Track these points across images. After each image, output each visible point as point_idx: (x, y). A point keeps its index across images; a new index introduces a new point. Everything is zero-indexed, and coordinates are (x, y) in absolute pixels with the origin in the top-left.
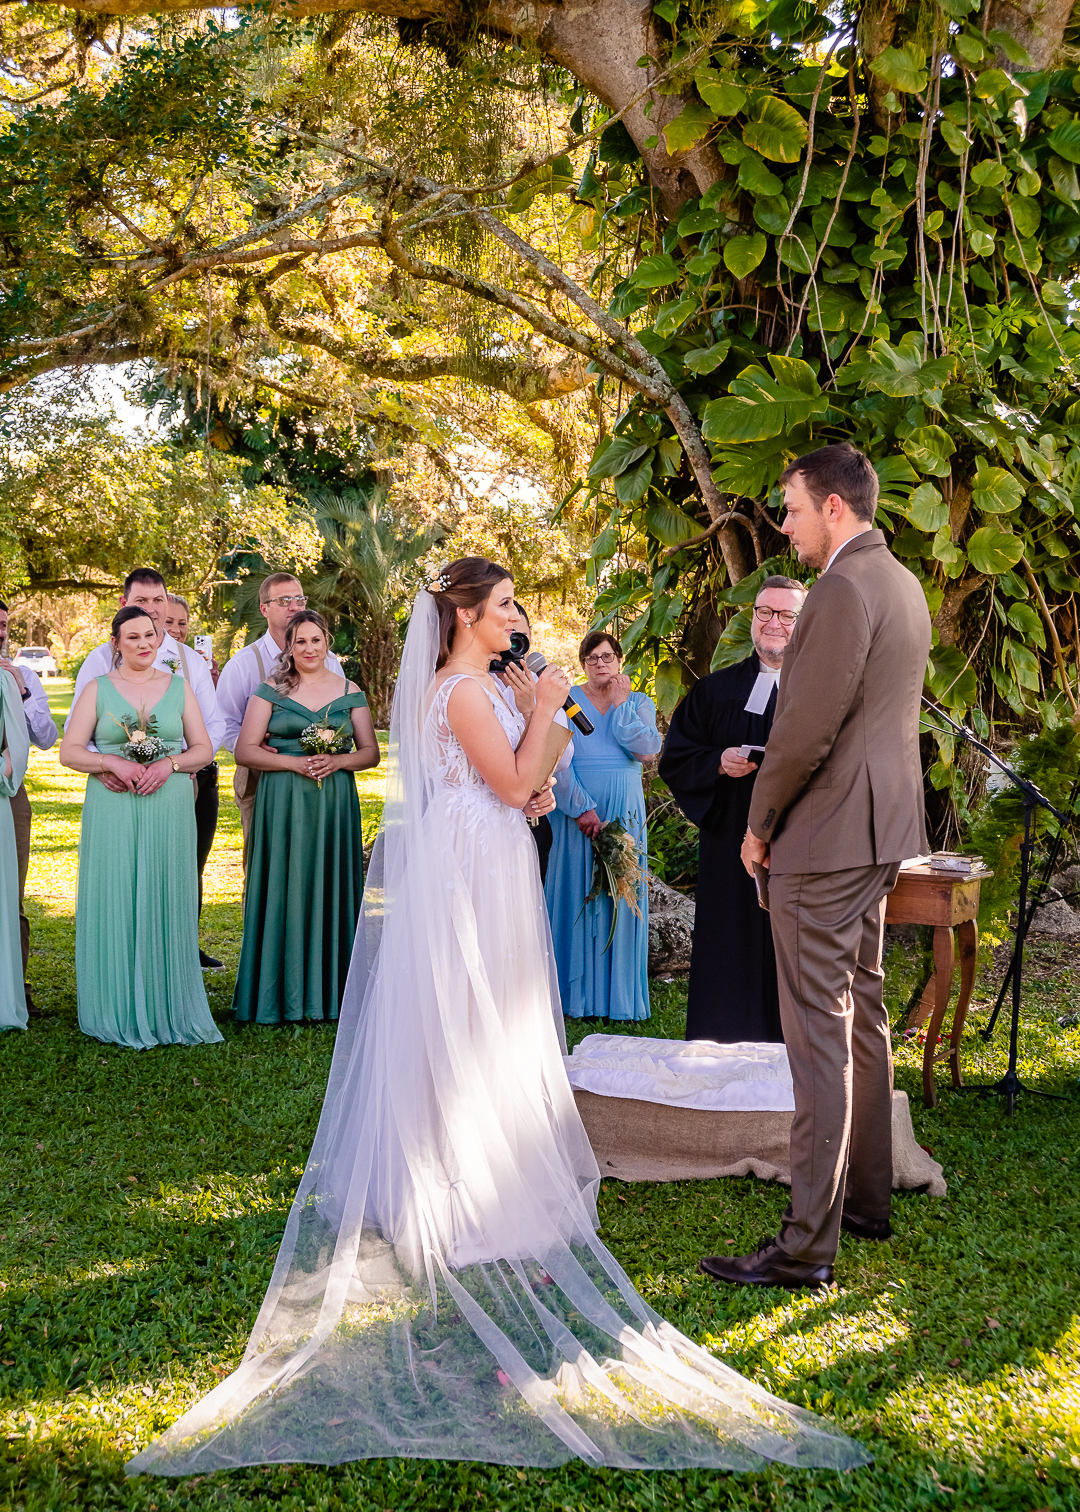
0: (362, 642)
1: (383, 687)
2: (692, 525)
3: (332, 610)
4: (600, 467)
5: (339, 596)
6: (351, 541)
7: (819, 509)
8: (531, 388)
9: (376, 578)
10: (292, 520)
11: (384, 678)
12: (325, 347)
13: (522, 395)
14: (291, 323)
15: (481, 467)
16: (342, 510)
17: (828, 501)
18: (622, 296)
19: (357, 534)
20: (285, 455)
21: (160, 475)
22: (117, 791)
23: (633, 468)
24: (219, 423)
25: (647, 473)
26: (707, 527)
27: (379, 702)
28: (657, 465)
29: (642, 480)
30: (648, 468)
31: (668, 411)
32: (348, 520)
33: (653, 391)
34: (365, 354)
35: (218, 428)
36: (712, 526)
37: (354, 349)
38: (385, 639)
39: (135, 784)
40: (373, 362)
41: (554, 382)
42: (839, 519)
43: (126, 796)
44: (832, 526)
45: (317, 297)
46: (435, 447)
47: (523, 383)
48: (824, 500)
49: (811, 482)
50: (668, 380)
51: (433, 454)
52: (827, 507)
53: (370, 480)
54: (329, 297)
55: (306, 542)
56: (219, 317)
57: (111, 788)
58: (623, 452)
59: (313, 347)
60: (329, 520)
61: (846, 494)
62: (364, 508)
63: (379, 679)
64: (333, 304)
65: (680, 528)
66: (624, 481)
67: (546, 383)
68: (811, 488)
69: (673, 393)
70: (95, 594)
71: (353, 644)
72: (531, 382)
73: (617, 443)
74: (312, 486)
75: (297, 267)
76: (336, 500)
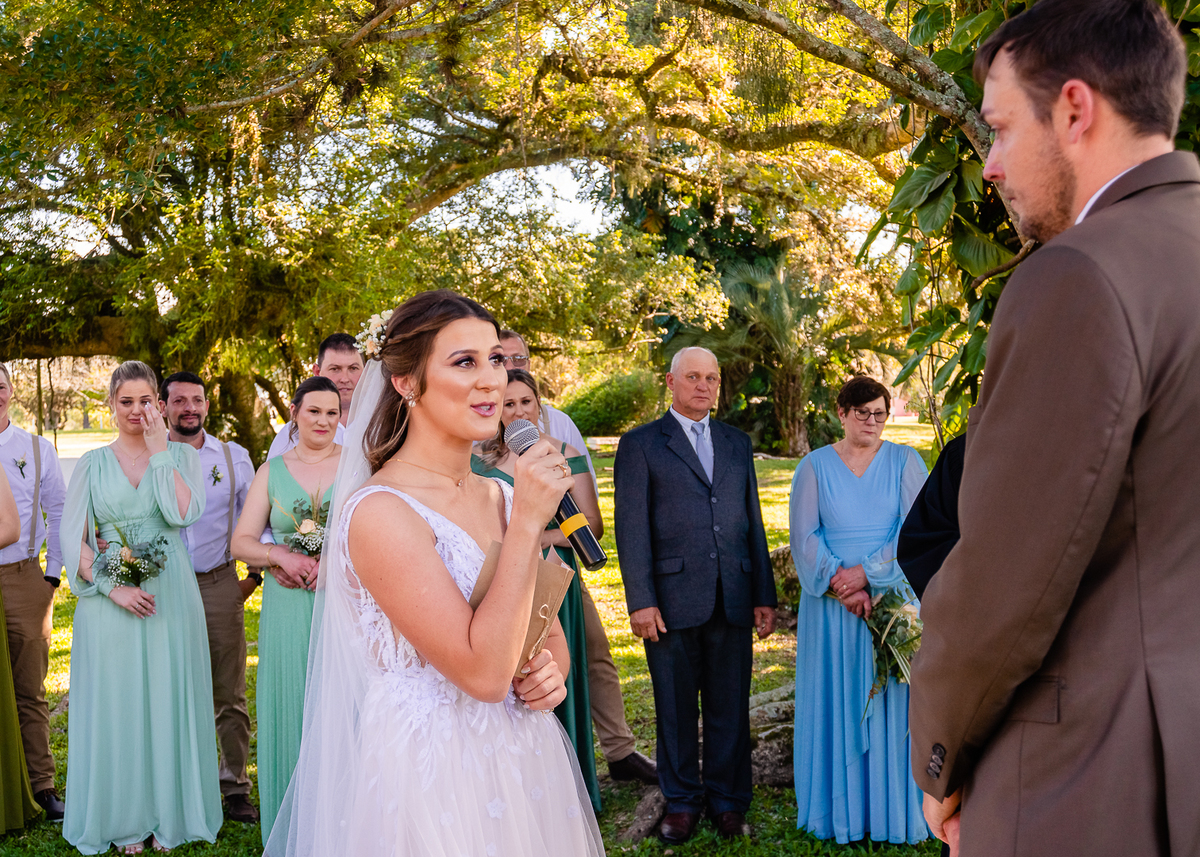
0: (774, 384)
1: (793, 422)
2: (1002, 251)
3: (746, 359)
4: (900, 199)
5: (752, 347)
6: (762, 300)
7: (1045, 117)
8: (872, 144)
9: (781, 330)
10: (701, 284)
11: (794, 414)
12: (694, 129)
13: (865, 151)
14: (665, 111)
15: (857, 228)
16: (752, 275)
17: (1063, 100)
18: (923, 22)
19: (766, 293)
20: (707, 234)
21: (586, 256)
22: (289, 587)
23: (934, 197)
24: (651, 211)
25: (950, 200)
26: (1016, 252)
27: (790, 435)
28: (960, 190)
29: (947, 208)
30: (951, 195)
31: (964, 129)
32: (757, 282)
33: (945, 107)
34: (727, 131)
35: (650, 216)
36: (1021, 251)
37: (717, 127)
38: (794, 381)
39: (304, 579)
40: (734, 137)
41: (892, 135)
42: (1088, 133)
43: (297, 592)
44: (1074, 151)
45: (692, 88)
46: (815, 212)
47: (865, 140)
48: (1055, 97)
49: (1027, 63)
50: (962, 95)
51: (814, 220)
52: (1061, 111)
53: (778, 249)
54: (701, 86)
55: (714, 304)
56: (613, 114)
57: (282, 583)
58: (926, 180)
59: (685, 130)
60: (742, 284)
61: (1103, 79)
62: (773, 273)
63: (789, 415)
64: (706, 92)
65: (989, 255)
66: (926, 212)
67: (885, 137)
68: (1028, 75)
69: (968, 108)
70: (542, 356)
71: (767, 386)
72: (872, 138)
73: (919, 172)
74: (729, 258)
75: (671, 62)
76: (748, 267)
